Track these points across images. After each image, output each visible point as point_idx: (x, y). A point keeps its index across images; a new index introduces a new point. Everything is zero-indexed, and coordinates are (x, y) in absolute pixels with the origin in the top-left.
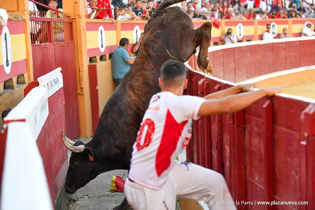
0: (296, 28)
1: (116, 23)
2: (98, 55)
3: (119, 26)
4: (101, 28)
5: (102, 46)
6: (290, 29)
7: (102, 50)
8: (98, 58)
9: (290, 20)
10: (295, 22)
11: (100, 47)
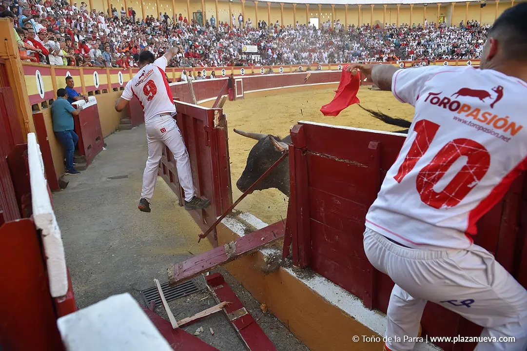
0: (177, 75)
1: (50, 68)
2: (39, 102)
3: (53, 71)
4: (38, 72)
5: (42, 93)
6: (174, 75)
7: (42, 96)
8: (40, 105)
9: (174, 68)
10: (176, 70)
11: (40, 93)
